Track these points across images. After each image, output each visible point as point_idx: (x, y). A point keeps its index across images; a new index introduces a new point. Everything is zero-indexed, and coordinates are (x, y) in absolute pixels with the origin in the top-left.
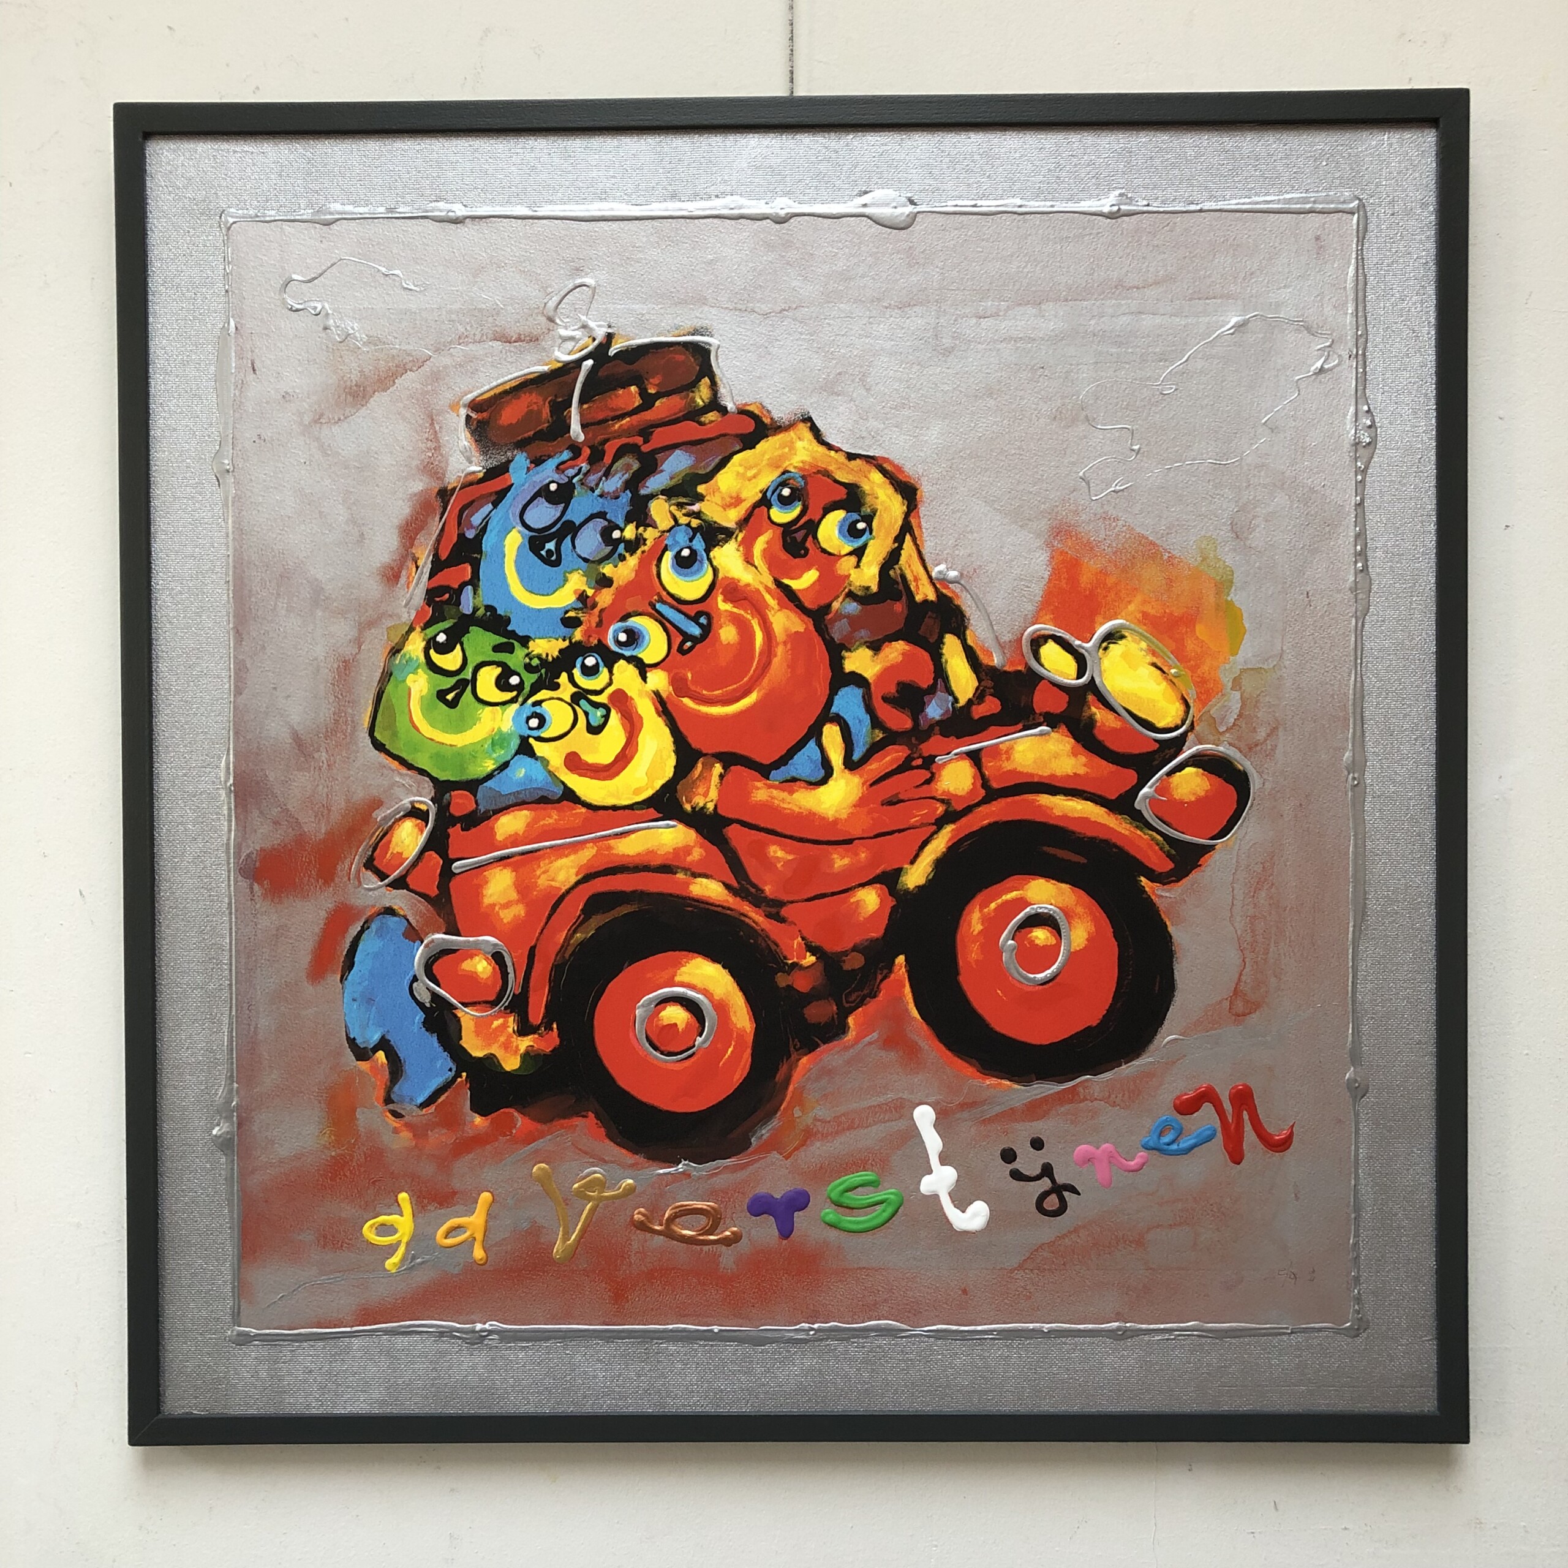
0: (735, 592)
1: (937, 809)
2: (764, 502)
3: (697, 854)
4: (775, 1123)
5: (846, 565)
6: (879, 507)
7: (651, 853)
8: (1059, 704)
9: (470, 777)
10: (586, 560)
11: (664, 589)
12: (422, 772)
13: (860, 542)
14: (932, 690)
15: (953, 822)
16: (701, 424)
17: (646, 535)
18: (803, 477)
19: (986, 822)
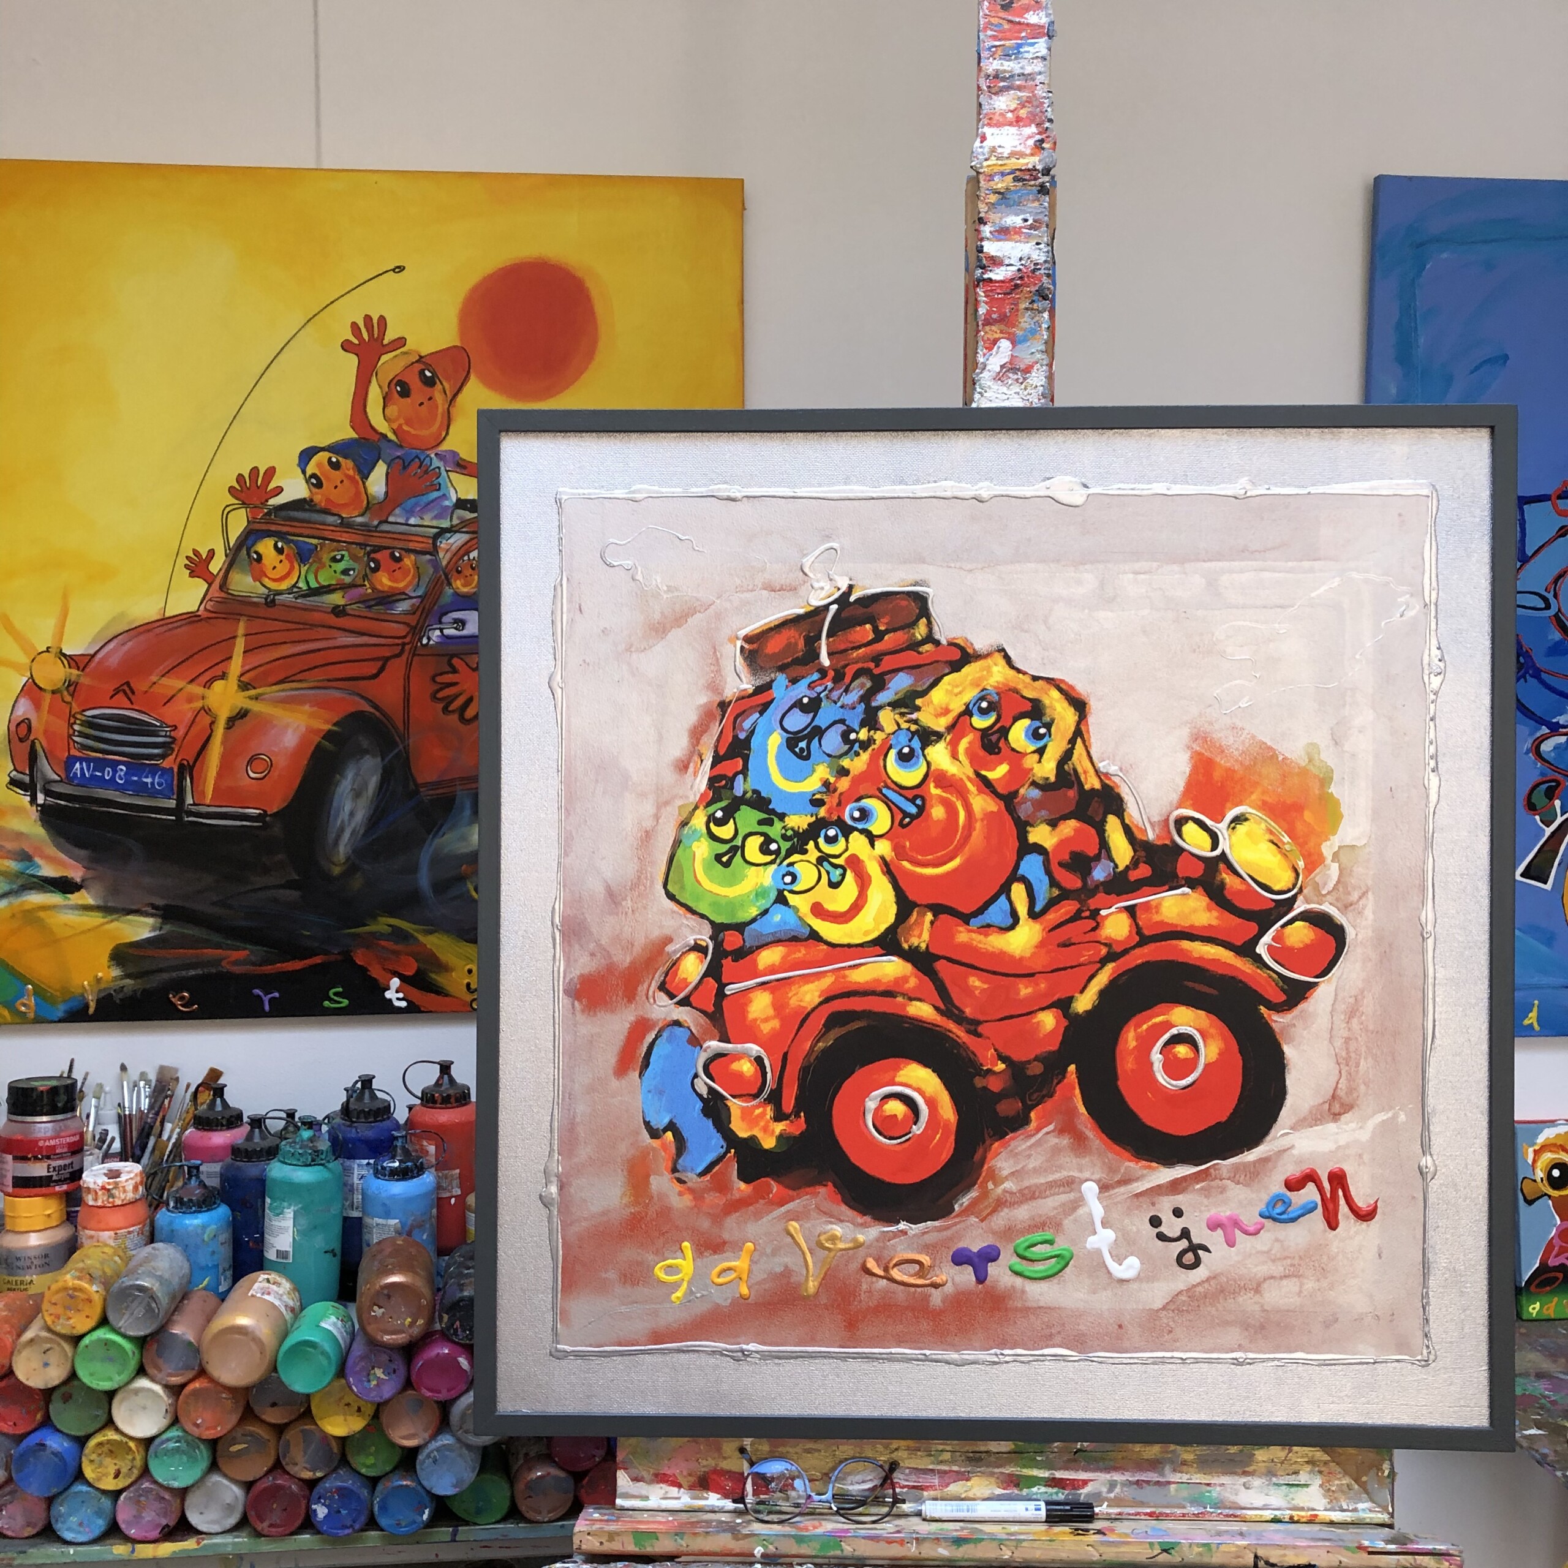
0: (943, 780)
1: (1100, 950)
2: (967, 712)
3: (913, 982)
4: (973, 1194)
5: (1030, 761)
6: (1056, 717)
7: (877, 981)
8: (1198, 871)
9: (739, 921)
10: (829, 756)
11: (889, 778)
12: (703, 916)
13: (1041, 744)
14: (1097, 858)
15: (1114, 961)
16: (919, 653)
17: (875, 737)
18: (998, 694)
19: (1139, 961)
